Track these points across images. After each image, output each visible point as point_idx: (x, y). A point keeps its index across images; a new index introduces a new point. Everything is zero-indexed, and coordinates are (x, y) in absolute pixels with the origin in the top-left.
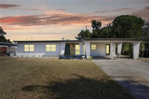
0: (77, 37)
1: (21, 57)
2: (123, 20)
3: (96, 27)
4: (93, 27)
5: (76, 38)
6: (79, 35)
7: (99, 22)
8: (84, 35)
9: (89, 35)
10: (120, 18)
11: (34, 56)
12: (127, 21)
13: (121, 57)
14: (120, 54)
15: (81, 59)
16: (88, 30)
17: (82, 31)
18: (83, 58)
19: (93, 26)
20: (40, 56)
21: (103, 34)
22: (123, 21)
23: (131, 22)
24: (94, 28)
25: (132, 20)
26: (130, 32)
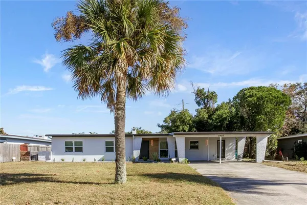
0: (161, 125)
1: (61, 161)
2: (250, 96)
3: (204, 103)
4: (198, 103)
5: (159, 126)
6: (165, 121)
7: (212, 93)
8: (177, 120)
9: (189, 121)
10: (246, 92)
11: (84, 160)
12: (257, 98)
13: (243, 161)
14: (242, 156)
15: (169, 163)
16: (186, 110)
17: (173, 113)
18: (172, 162)
19: (198, 100)
20: (95, 160)
21: (216, 119)
22: (249, 99)
23: (264, 102)
24: (199, 106)
25: (266, 97)
26: (261, 118)
